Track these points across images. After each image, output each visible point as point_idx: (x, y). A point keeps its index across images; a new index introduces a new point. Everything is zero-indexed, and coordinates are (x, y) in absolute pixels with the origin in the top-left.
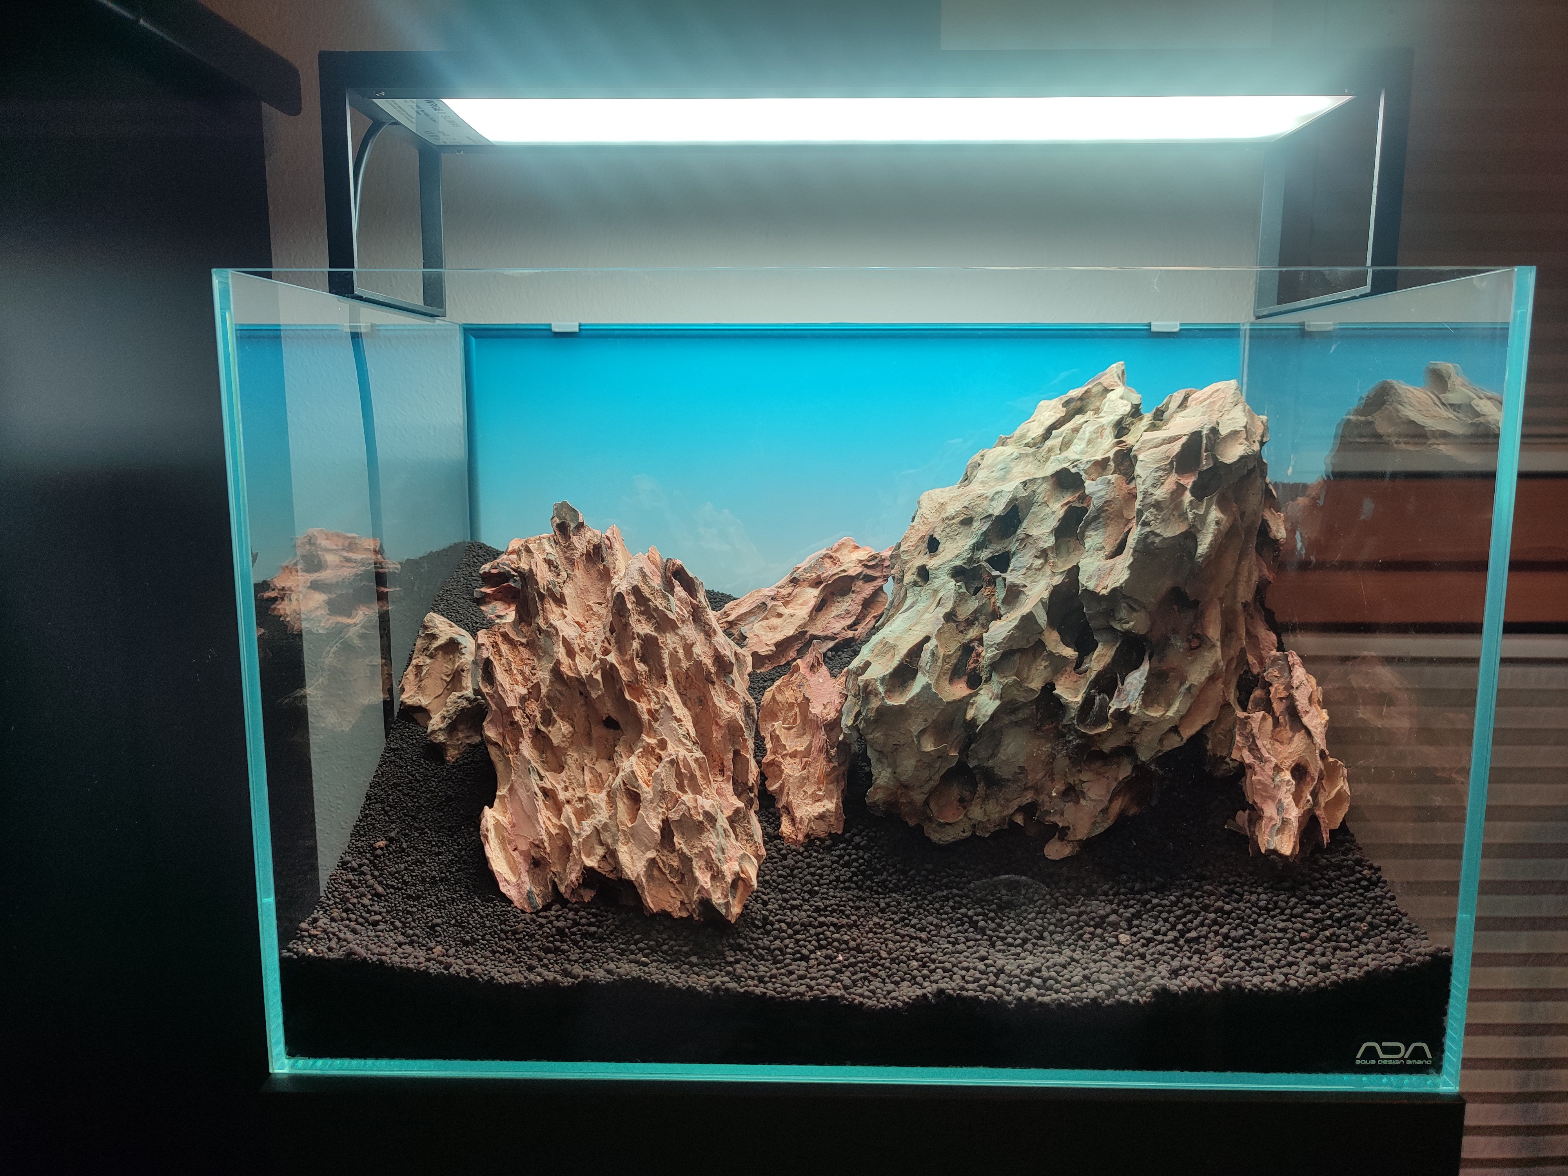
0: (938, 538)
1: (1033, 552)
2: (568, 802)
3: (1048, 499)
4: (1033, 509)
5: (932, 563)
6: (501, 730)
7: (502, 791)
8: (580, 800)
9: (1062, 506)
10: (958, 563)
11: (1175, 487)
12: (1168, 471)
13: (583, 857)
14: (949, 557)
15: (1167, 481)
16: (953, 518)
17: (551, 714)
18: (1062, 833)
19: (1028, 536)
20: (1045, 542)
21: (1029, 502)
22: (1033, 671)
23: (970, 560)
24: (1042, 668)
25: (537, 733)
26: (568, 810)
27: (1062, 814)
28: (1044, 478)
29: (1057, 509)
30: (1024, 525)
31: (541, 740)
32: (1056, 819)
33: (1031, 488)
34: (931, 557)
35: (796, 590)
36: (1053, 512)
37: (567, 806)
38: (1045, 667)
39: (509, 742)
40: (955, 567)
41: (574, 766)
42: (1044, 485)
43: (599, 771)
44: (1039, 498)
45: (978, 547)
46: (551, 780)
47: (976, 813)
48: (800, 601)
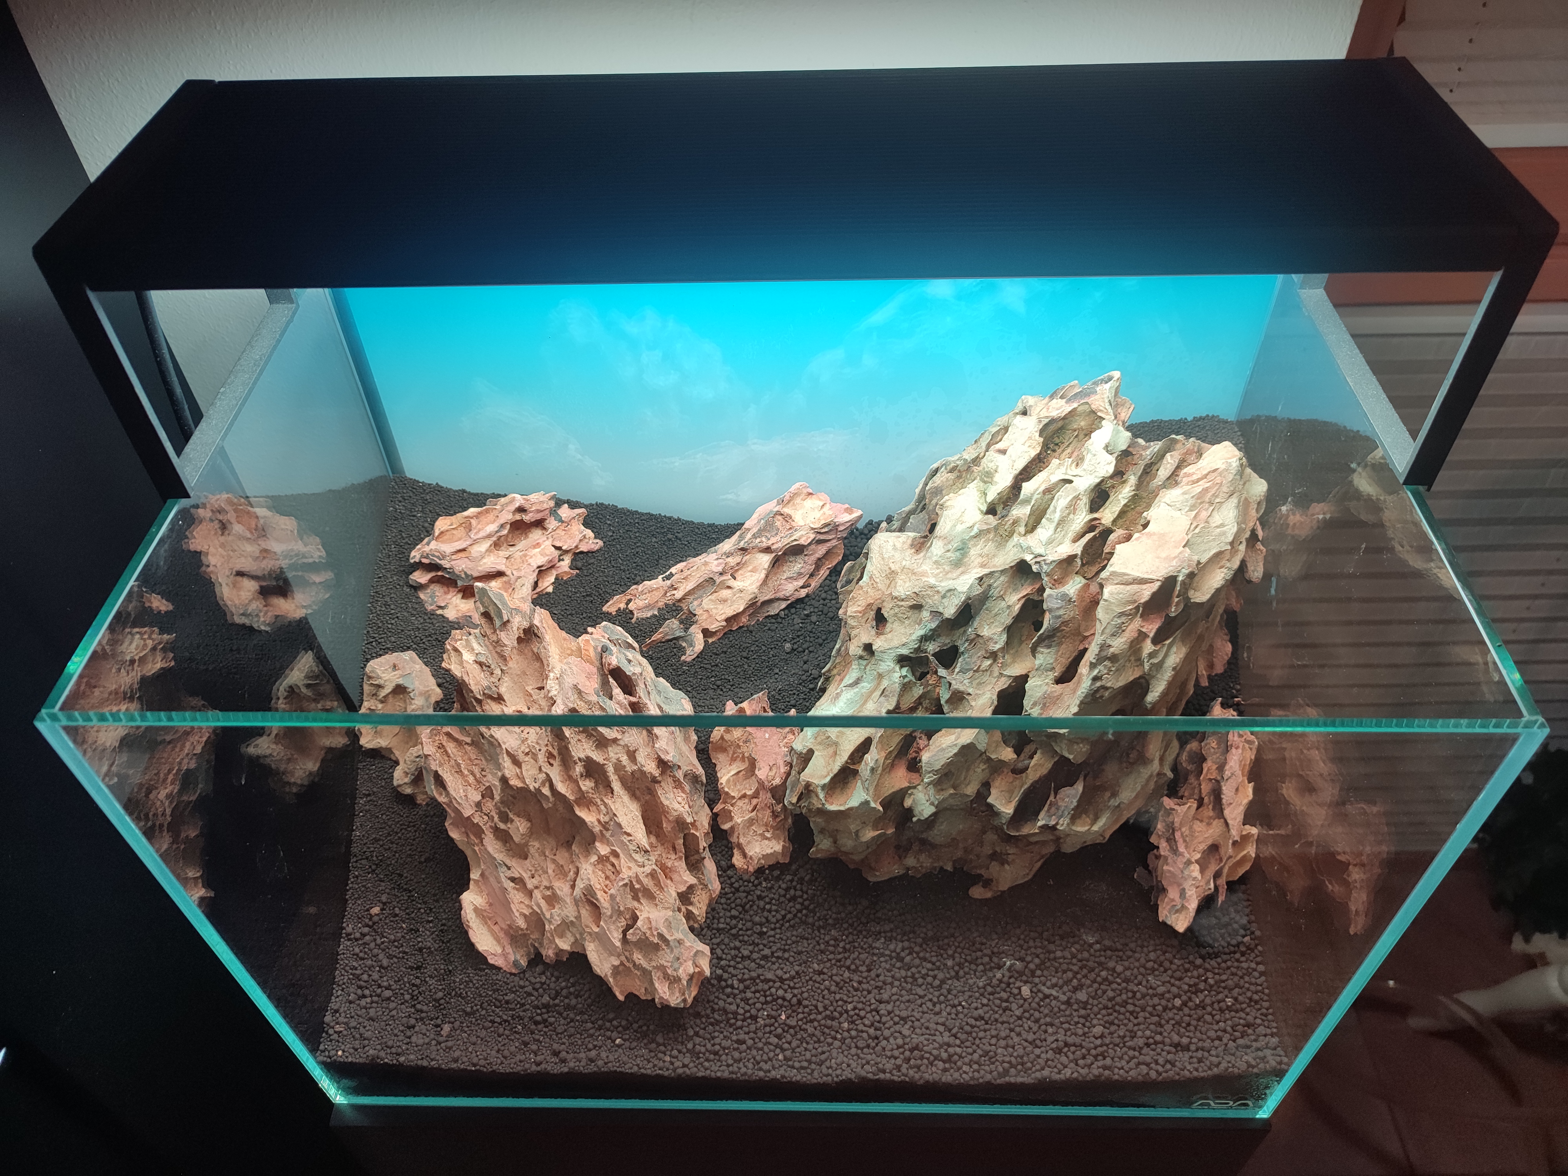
0: (886, 615)
1: (982, 653)
2: (536, 887)
3: (1005, 593)
4: (988, 604)
5: (879, 644)
6: (463, 830)
7: (474, 875)
8: (547, 888)
9: (1019, 600)
10: (905, 651)
11: (1137, 635)
12: (1131, 615)
13: (557, 941)
14: (896, 643)
15: (1130, 627)
16: (903, 600)
17: (508, 815)
18: (987, 883)
19: (978, 636)
20: (996, 643)
21: (984, 598)
22: (971, 772)
23: (918, 650)
24: (979, 770)
25: (496, 830)
26: (537, 894)
27: (988, 869)
28: (1002, 571)
29: (1014, 600)
30: (976, 624)
31: (503, 837)
32: (982, 872)
33: (987, 582)
34: (878, 634)
35: (745, 558)
36: (1009, 607)
37: (536, 891)
38: (983, 770)
39: (472, 837)
40: (901, 655)
41: (537, 854)
42: (1002, 579)
43: (561, 862)
44: (995, 592)
45: (924, 639)
46: (519, 869)
47: (910, 861)
48: (750, 568)
